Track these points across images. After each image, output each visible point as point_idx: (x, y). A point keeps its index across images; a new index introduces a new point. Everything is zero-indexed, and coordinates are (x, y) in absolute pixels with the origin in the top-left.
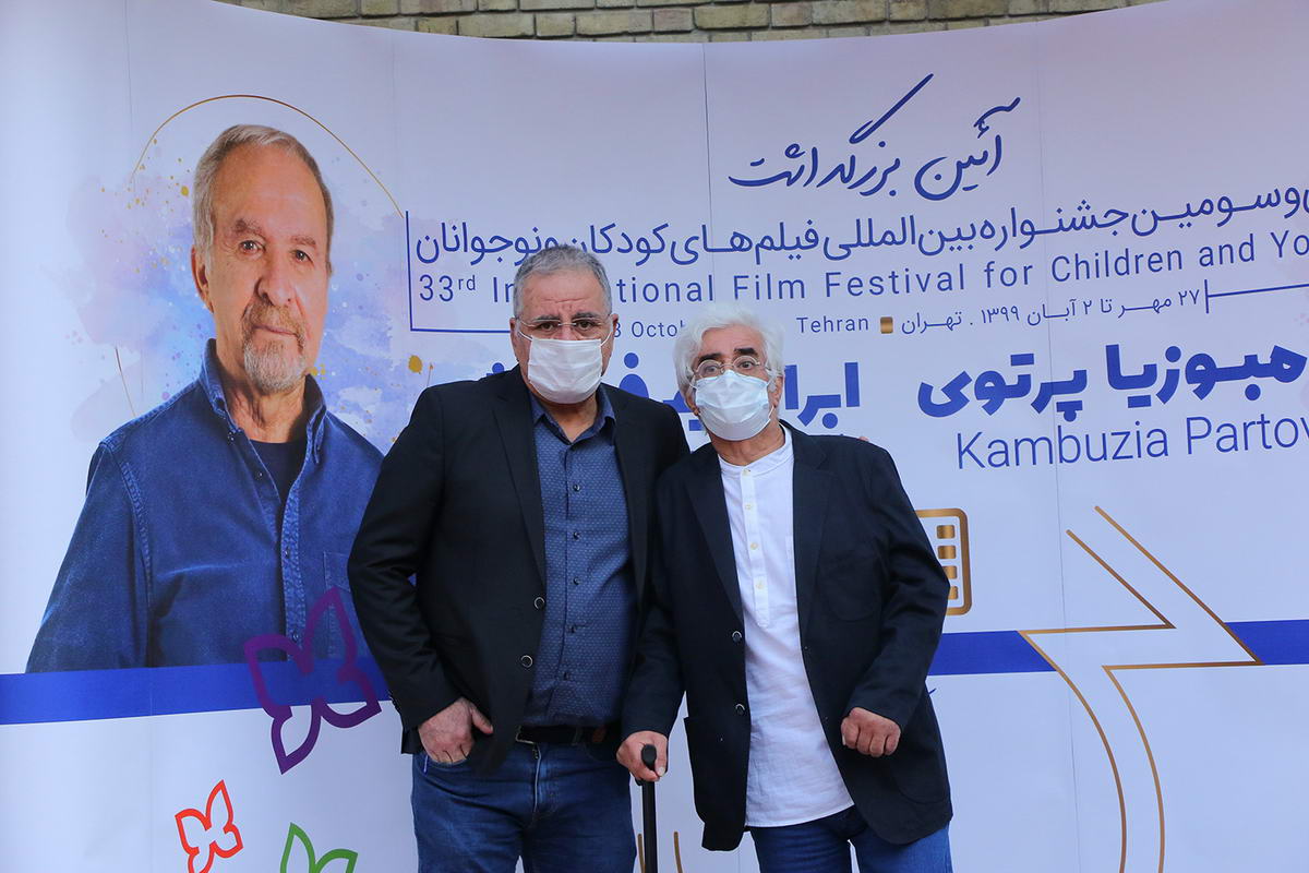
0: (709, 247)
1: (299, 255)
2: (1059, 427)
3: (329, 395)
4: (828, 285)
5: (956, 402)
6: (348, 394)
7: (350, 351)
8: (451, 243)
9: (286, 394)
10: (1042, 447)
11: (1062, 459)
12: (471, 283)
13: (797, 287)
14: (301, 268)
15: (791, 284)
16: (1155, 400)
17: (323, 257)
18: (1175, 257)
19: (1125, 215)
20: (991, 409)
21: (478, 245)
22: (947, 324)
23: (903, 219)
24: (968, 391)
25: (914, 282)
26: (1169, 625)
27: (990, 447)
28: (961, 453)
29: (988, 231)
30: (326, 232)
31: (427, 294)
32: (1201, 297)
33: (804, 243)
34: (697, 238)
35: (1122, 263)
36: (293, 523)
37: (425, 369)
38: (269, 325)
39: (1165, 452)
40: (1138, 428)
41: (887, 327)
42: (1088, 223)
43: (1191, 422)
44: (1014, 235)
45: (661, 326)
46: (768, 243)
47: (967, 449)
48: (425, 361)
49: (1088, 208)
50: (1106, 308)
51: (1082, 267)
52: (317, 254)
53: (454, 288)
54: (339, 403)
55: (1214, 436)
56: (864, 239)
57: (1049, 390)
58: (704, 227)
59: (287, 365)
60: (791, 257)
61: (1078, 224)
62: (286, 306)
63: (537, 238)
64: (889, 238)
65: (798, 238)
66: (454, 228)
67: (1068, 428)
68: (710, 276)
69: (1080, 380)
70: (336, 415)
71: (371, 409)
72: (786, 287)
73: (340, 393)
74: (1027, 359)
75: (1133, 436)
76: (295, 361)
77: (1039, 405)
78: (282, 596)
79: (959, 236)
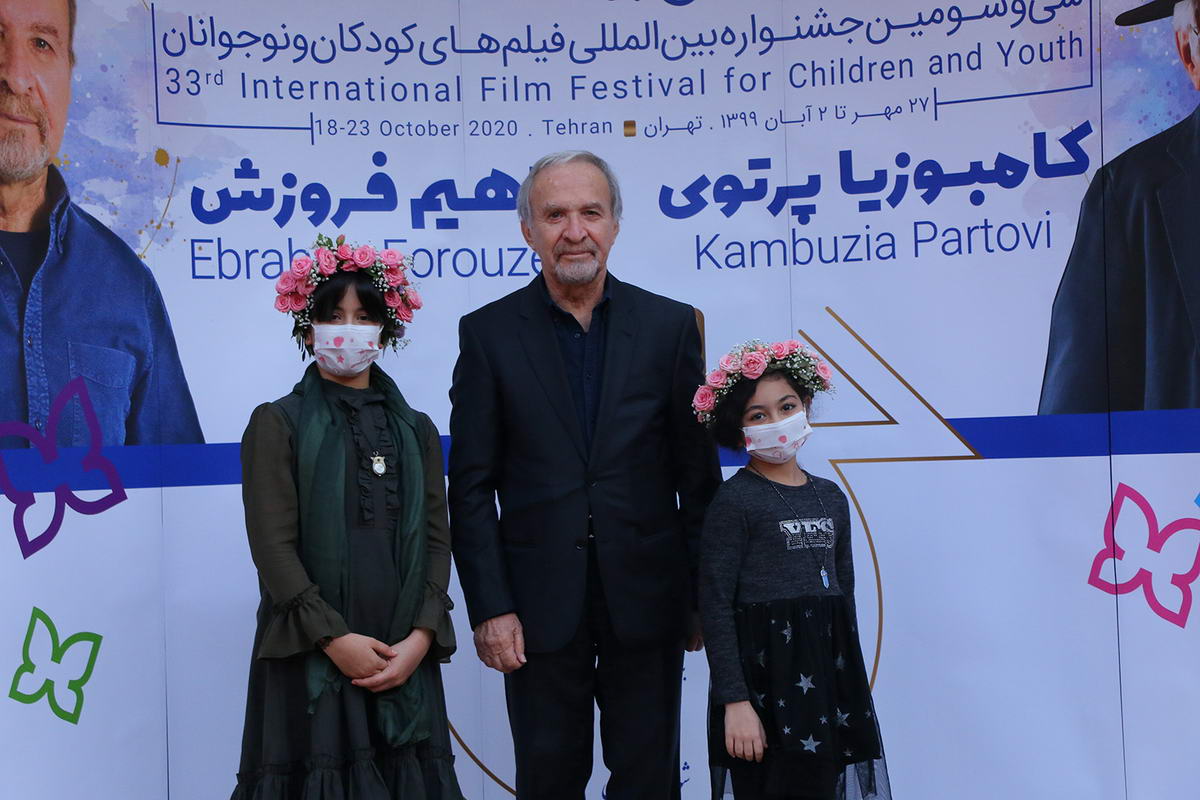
0: (457, 48)
1: (39, 43)
2: (794, 230)
3: (73, 186)
4: (574, 88)
5: (696, 204)
6: (93, 185)
7: (93, 142)
8: (199, 38)
9: (28, 184)
10: (777, 249)
11: (795, 261)
12: (218, 78)
13: (543, 89)
14: (43, 56)
15: (538, 87)
16: (885, 205)
17: (65, 46)
18: (906, 65)
19: (860, 23)
20: (728, 212)
21: (225, 40)
22: (688, 128)
23: (647, 24)
24: (707, 194)
25: (656, 86)
26: (892, 421)
27: (727, 248)
28: (699, 255)
29: (728, 38)
30: (67, 22)
31: (174, 87)
32: (930, 105)
33: (550, 46)
34: (445, 39)
35: (856, 70)
36: (35, 313)
37: (172, 164)
38: (10, 114)
39: (893, 255)
40: (868, 231)
41: (630, 131)
42: (825, 30)
43: (918, 226)
44: (754, 41)
45: (409, 125)
46: (514, 45)
47: (705, 250)
48: (173, 154)
49: (825, 15)
50: (840, 114)
51: (819, 74)
52: (60, 44)
53: (202, 82)
54: (84, 193)
55: (940, 240)
56: (610, 43)
57: (784, 193)
58: (452, 28)
59: (28, 154)
60: (537, 60)
61: (815, 32)
62: (27, 95)
63: (286, 35)
64: (633, 43)
65: (544, 42)
66: (201, 22)
67: (803, 231)
68: (458, 77)
69: (814, 185)
70: (81, 206)
71: (117, 201)
72: (532, 89)
73: (85, 184)
74: (764, 164)
75: (863, 241)
76: (38, 152)
77: (775, 208)
78: (24, 384)
79: (701, 42)
